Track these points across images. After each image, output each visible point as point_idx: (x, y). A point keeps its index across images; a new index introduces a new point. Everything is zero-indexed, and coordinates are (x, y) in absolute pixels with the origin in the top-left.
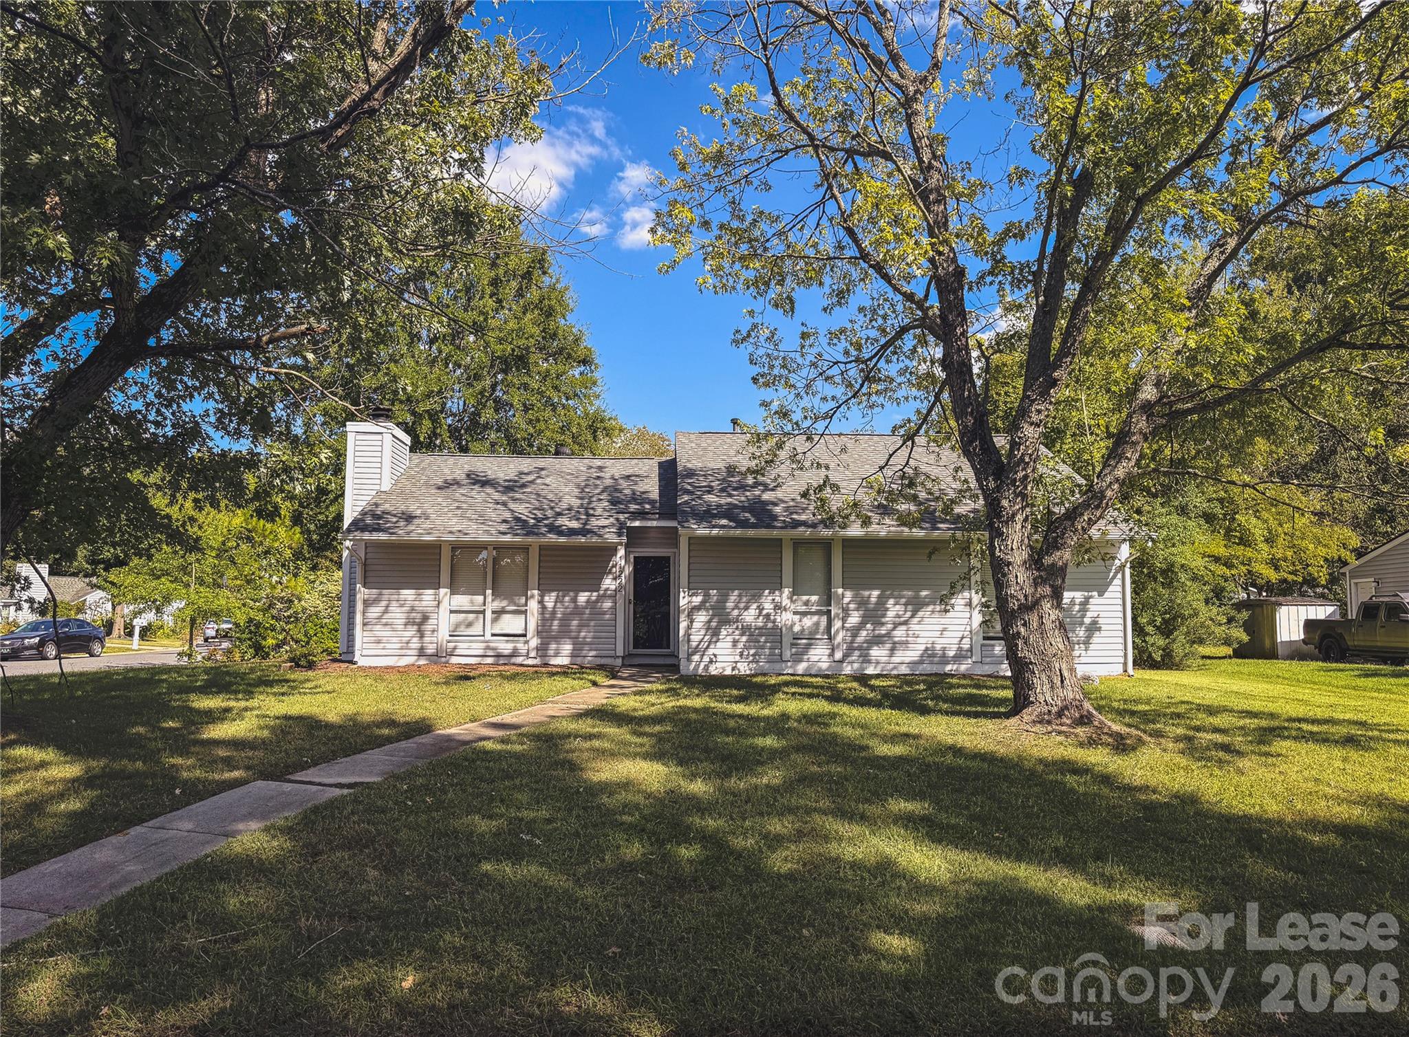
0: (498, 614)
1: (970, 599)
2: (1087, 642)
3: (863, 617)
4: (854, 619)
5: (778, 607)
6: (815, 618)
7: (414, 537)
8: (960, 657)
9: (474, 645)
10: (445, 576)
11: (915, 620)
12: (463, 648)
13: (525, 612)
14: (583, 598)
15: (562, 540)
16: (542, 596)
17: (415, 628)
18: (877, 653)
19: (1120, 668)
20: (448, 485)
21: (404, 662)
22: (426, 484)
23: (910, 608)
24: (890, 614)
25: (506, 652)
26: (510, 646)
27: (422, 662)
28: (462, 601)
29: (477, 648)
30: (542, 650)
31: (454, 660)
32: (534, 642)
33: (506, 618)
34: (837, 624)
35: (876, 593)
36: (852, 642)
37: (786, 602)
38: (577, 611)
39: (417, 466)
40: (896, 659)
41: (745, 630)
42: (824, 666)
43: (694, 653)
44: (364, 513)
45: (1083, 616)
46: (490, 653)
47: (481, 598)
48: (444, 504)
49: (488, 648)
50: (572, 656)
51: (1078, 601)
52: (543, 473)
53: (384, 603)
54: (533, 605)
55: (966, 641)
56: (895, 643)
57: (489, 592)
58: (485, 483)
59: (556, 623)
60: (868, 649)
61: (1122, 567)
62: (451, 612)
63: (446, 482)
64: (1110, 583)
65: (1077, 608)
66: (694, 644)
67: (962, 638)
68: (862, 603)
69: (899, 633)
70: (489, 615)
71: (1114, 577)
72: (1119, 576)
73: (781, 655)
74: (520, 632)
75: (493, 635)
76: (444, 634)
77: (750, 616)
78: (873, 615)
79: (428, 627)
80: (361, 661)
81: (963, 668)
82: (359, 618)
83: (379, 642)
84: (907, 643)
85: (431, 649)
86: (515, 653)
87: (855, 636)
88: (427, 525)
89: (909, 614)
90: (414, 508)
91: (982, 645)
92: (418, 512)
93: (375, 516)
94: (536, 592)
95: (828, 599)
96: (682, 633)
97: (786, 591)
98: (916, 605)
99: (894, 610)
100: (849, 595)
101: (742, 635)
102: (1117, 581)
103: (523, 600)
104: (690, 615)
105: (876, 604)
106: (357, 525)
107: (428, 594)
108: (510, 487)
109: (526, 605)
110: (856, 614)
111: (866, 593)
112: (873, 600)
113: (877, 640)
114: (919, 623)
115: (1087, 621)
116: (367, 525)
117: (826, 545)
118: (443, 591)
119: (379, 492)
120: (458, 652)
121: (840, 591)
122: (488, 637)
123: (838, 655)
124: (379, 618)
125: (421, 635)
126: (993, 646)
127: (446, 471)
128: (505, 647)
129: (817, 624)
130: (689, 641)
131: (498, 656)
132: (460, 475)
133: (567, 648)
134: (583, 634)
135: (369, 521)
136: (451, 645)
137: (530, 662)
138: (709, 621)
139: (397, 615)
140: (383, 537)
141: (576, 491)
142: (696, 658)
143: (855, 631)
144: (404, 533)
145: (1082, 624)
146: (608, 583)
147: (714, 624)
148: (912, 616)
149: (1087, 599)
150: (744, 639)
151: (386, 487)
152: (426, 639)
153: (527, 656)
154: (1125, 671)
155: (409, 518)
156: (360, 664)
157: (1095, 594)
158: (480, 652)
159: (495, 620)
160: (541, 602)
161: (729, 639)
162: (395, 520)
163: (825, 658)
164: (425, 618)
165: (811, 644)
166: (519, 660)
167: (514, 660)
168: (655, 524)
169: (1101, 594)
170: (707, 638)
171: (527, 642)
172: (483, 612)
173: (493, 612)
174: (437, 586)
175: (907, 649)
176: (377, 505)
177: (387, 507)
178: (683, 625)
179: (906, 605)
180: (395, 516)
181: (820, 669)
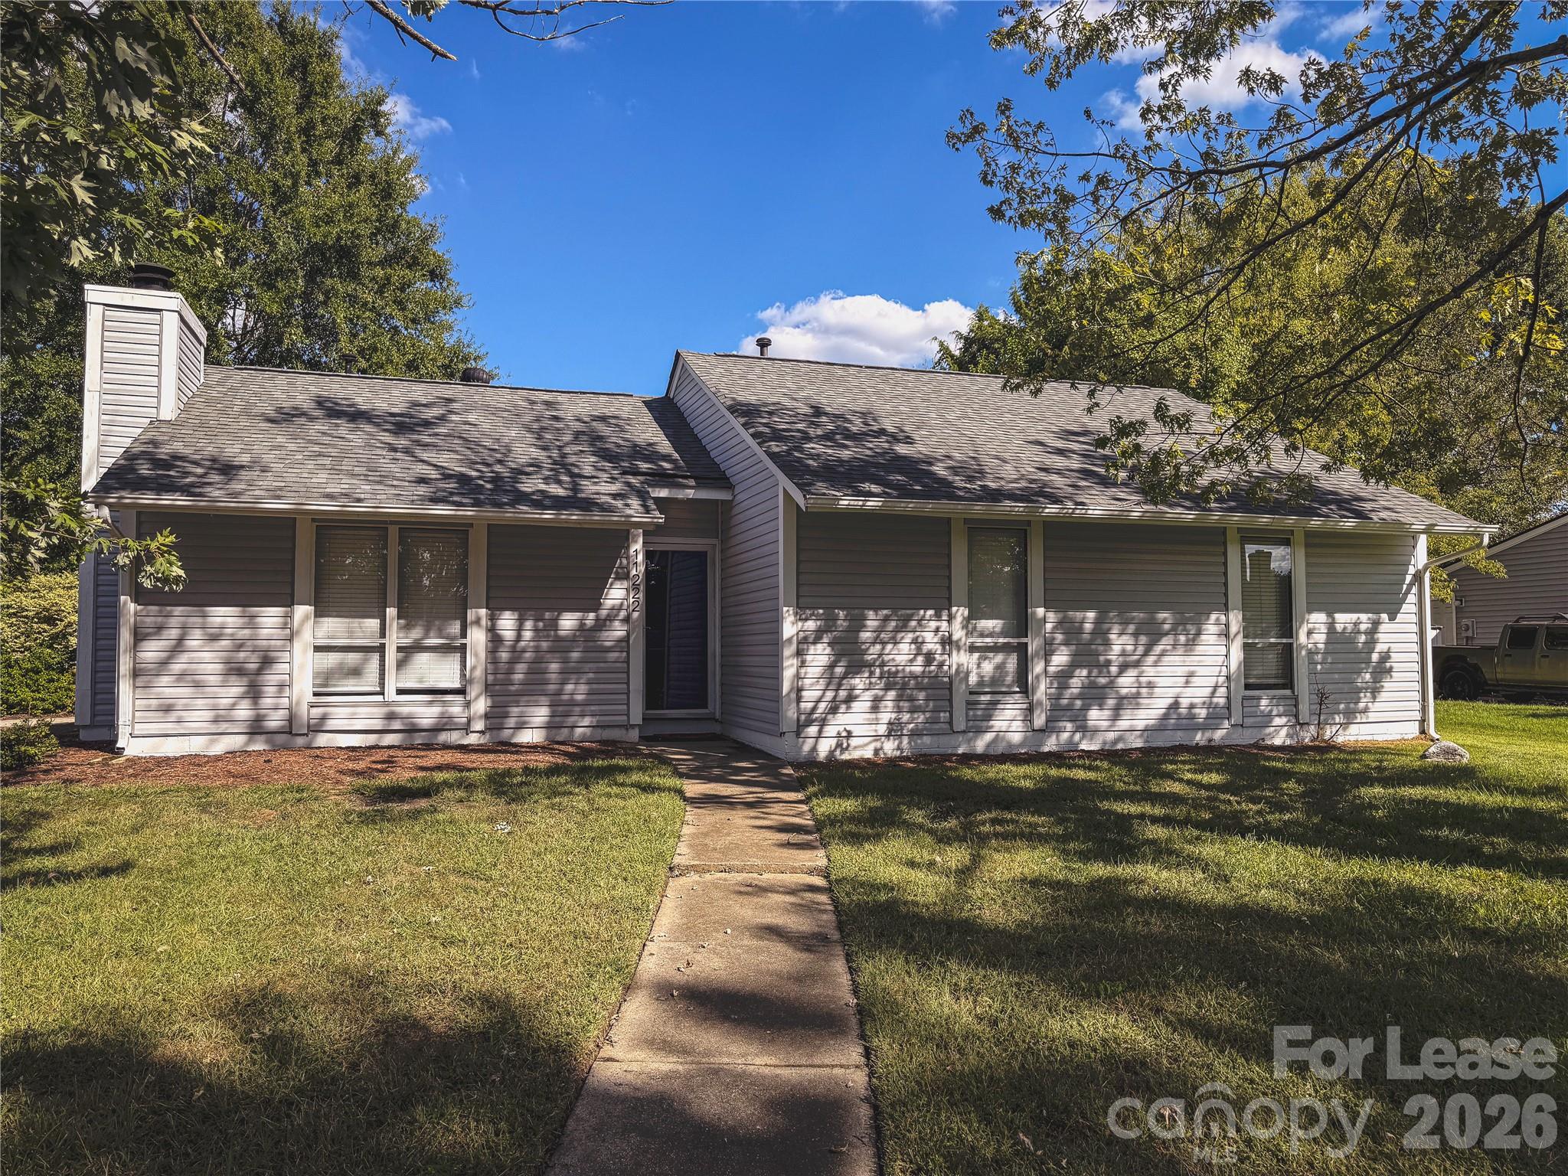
0: (407, 652)
1: (1227, 625)
2: (1375, 692)
3: (1074, 655)
4: (1060, 659)
5: (947, 642)
6: (999, 658)
7: (245, 501)
8: (1216, 716)
9: (363, 711)
10: (304, 581)
11: (1150, 659)
12: (341, 715)
13: (463, 649)
14: (568, 622)
15: (548, 515)
16: (493, 618)
17: (245, 681)
18: (1097, 716)
19: (1413, 729)
20: (285, 417)
21: (220, 747)
22: (246, 412)
23: (1143, 639)
24: (1117, 649)
25: (426, 723)
26: (435, 710)
27: (259, 746)
28: (333, 628)
29: (368, 716)
30: (495, 718)
31: (322, 740)
32: (481, 706)
33: (422, 659)
34: (1038, 668)
35: (1091, 615)
36: (1058, 697)
37: (958, 634)
38: (561, 646)
39: (220, 383)
40: (1123, 724)
41: (893, 680)
42: (1016, 738)
43: (809, 723)
44: (130, 456)
45: (1372, 651)
46: (397, 725)
47: (373, 624)
48: (292, 446)
49: (391, 717)
50: (549, 727)
51: (1363, 627)
52: (455, 405)
53: (174, 633)
54: (477, 638)
55: (1222, 691)
56: (1121, 698)
57: (391, 612)
58: (357, 416)
59: (521, 667)
60: (1086, 708)
61: (1418, 577)
62: (318, 649)
63: (279, 410)
64: (1403, 601)
65: (1363, 638)
66: (806, 706)
67: (1216, 687)
68: (1071, 631)
69: (1126, 682)
70: (391, 656)
71: (1408, 591)
72: (1414, 590)
73: (950, 723)
74: (457, 685)
75: (401, 692)
76: (303, 688)
77: (901, 655)
78: (1088, 654)
79: (271, 679)
80: (132, 746)
81: (1218, 735)
82: (125, 665)
83: (168, 709)
84: (1138, 696)
85: (275, 720)
86: (444, 724)
87: (1063, 686)
88: (269, 481)
89: (1141, 650)
90: (233, 451)
91: (1244, 698)
92: (245, 459)
93: (157, 463)
94: (483, 612)
95: (1021, 624)
96: (786, 687)
97: (961, 612)
98: (1151, 633)
99: (1120, 643)
100: (1052, 616)
101: (887, 689)
102: (1412, 598)
103: (455, 628)
104: (799, 653)
105: (1093, 633)
106: (118, 477)
107: (270, 617)
108: (404, 424)
109: (464, 635)
110: (1064, 650)
111: (1079, 615)
112: (1088, 627)
113: (1094, 695)
114: (1155, 664)
115: (1375, 657)
116: (145, 478)
117: (1019, 530)
118: (302, 611)
119: (156, 423)
120: (331, 724)
121: (1040, 611)
122: (391, 694)
123: (1039, 720)
124: (164, 663)
125: (254, 693)
126: (1259, 698)
127: (278, 394)
128: (426, 713)
129: (1000, 667)
130: (799, 699)
131: (412, 730)
132: (303, 400)
133: (540, 714)
134: (569, 687)
135: (145, 470)
136: (316, 712)
137: (473, 739)
138: (831, 666)
139: (205, 659)
140: (181, 501)
141: (530, 438)
142: (813, 730)
143: (1063, 677)
144: (219, 495)
145: (1369, 662)
146: (616, 594)
147: (839, 670)
148: (1146, 654)
149: (1376, 624)
150: (892, 694)
151: (169, 411)
152: (267, 702)
153: (467, 729)
154: (1423, 732)
155: (228, 470)
156: (130, 752)
157: (1384, 617)
158: (378, 724)
159: (401, 664)
160: (492, 630)
161: (868, 695)
162: (200, 471)
163: (1017, 725)
164: (267, 661)
165: (998, 702)
166: (454, 737)
167: (443, 737)
168: (690, 493)
169: (1392, 618)
170: (830, 695)
171: (468, 705)
172: (381, 649)
173: (400, 649)
174: (288, 601)
175: (1138, 706)
176: (154, 443)
177: (178, 447)
178: (788, 673)
179: (1136, 635)
180: (196, 463)
181: (1010, 745)
